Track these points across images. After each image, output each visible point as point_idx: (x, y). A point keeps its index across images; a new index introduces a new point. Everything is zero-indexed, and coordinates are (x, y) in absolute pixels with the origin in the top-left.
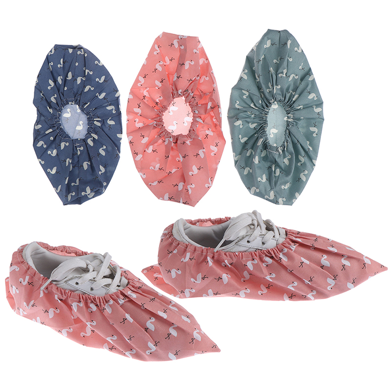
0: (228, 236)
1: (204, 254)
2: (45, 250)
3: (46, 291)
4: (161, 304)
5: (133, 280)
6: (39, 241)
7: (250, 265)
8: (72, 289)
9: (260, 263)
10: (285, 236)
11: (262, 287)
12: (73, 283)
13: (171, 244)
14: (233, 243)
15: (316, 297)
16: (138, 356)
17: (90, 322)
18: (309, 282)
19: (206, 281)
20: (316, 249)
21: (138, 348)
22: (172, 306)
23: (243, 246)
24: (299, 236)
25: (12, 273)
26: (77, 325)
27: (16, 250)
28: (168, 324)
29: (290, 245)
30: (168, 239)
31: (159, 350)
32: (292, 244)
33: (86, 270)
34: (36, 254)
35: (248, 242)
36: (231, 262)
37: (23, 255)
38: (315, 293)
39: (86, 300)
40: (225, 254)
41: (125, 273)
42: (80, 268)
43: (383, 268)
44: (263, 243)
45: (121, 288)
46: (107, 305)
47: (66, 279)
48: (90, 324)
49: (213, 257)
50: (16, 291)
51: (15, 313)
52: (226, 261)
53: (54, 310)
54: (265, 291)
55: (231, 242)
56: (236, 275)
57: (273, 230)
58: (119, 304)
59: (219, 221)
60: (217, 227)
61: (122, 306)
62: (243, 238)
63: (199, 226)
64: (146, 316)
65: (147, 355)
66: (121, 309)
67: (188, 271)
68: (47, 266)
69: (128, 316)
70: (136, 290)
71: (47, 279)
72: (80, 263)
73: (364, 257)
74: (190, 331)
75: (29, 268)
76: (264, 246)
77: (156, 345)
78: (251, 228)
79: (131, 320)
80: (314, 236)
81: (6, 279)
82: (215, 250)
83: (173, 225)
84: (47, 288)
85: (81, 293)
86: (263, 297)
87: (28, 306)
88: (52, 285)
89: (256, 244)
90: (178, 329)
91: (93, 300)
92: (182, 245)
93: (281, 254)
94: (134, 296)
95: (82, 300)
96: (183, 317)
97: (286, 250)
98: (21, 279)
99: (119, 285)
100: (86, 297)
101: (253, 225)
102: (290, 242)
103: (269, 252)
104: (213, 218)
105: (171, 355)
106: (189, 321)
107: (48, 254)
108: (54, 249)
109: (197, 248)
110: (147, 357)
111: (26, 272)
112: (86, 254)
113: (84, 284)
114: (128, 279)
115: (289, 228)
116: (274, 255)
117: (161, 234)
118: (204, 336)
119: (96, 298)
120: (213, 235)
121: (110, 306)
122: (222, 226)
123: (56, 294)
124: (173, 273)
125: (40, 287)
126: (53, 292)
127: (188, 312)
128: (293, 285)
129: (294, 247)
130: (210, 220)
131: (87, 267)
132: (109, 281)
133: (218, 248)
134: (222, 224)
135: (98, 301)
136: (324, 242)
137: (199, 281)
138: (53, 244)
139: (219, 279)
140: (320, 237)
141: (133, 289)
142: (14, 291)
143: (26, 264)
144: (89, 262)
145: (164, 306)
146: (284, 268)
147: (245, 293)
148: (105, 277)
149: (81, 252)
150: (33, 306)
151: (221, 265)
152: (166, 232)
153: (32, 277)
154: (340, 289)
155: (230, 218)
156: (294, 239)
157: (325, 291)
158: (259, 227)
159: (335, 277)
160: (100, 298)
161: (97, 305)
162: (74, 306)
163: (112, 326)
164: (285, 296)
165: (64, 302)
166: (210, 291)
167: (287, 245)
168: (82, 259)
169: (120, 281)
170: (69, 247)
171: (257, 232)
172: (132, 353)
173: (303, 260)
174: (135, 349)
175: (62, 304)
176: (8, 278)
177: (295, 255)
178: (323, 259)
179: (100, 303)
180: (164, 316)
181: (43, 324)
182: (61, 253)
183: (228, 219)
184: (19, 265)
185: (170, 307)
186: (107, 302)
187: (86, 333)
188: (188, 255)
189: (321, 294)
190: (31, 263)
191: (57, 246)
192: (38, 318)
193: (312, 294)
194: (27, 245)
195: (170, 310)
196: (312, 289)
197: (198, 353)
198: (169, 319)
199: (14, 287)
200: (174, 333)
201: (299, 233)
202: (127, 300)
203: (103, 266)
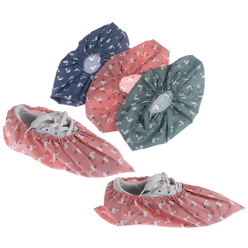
0: (147, 188)
1: (132, 199)
2: (27, 109)
3: (27, 135)
4: (98, 142)
5: (81, 128)
6: (23, 104)
7: (160, 205)
8: (44, 133)
9: (167, 204)
10: (182, 188)
11: (168, 219)
12: (44, 129)
13: (112, 193)
14: (150, 192)
15: (201, 225)
16: (84, 174)
17: (55, 153)
18: (196, 216)
19: (134, 215)
20: (201, 196)
21: (84, 170)
22: (105, 144)
23: (156, 194)
24: (190, 188)
25: (7, 123)
26: (47, 155)
27: (10, 110)
28: (103, 154)
29: (185, 193)
30: (110, 189)
31: (97, 171)
32: (186, 193)
33: (52, 122)
34: (22, 112)
35: (159, 191)
36: (149, 203)
37: (14, 112)
38: (200, 223)
39: (53, 140)
40: (145, 199)
41: (76, 124)
42: (49, 120)
43: (242, 207)
44: (169, 192)
45: (74, 133)
46: (65, 143)
47: (40, 127)
48: (55, 155)
49: (138, 201)
50: (9, 135)
51: (9, 148)
52: (146, 203)
53: (33, 146)
54: (170, 221)
55: (148, 191)
56: (152, 212)
57: (175, 184)
58: (72, 142)
59: (141, 179)
60: (140, 183)
61: (74, 144)
62: (156, 189)
63: (129, 182)
64: (89, 150)
65: (90, 174)
66: (74, 146)
67: (122, 209)
68: (29, 119)
69: (78, 150)
70: (83, 134)
71: (28, 127)
72: (49, 117)
73: (230, 201)
74: (116, 159)
75: (17, 120)
76: (169, 194)
77: (95, 167)
78: (161, 183)
79: (80, 152)
80: (200, 188)
81: (3, 127)
82: (139, 196)
83: (113, 181)
84: (28, 133)
85: (49, 136)
86: (168, 225)
87: (17, 144)
88: (32, 131)
89: (164, 192)
90: (109, 158)
91: (57, 140)
92: (118, 193)
93: (179, 199)
94: (82, 137)
95: (50, 140)
96: (112, 150)
97: (182, 196)
98: (12, 127)
99: (73, 131)
100: (52, 138)
101: (162, 181)
102: (185, 192)
103: (172, 198)
104: (138, 177)
105: (104, 174)
106: (116, 153)
107: (29, 112)
108: (33, 109)
109: (128, 195)
110: (90, 175)
111: (16, 123)
112: (52, 112)
113: (51, 130)
114: (78, 127)
115: (184, 183)
116: (175, 200)
117: (106, 187)
118: (125, 162)
119: (59, 139)
120: (138, 187)
121: (67, 144)
122: (143, 182)
123: (34, 136)
124: (114, 210)
125: (24, 132)
126: (32, 135)
127: (115, 148)
128: (186, 218)
129: (187, 194)
130: (136, 178)
131: (53, 120)
132: (66, 128)
133: (141, 195)
134: (143, 180)
135: (60, 140)
136: (206, 191)
137: (129, 215)
138: (32, 106)
139: (141, 214)
140: (203, 188)
141: (81, 133)
142: (8, 134)
143: (16, 118)
144: (54, 117)
145: (100, 144)
146: (182, 207)
147: (157, 222)
148: (64, 126)
149: (49, 111)
150: (20, 144)
151: (143, 206)
152: (109, 185)
153: (19, 126)
154: (216, 220)
155: (148, 177)
156: (187, 189)
157: (206, 221)
158: (166, 182)
159: (212, 213)
160: (61, 139)
161: (59, 143)
162: (45, 144)
163: (68, 156)
164: (182, 225)
165: (39, 141)
166: (136, 222)
167: (183, 193)
168: (50, 115)
169: (73, 128)
170: (42, 108)
171: (165, 185)
172: (81, 172)
173: (193, 202)
174: (82, 170)
175: (38, 142)
176: (5, 126)
177: (188, 199)
178: (205, 202)
179: (61, 142)
180: (101, 150)
181: (26, 154)
182: (37, 111)
183: (147, 177)
184: (11, 119)
185: (104, 144)
186: (65, 141)
187: (53, 160)
188: (122, 200)
189: (204, 224)
190: (19, 118)
191: (35, 107)
192: (23, 151)
193: (198, 223)
194: (16, 106)
195: (104, 146)
196: (198, 220)
197: (121, 173)
198: (103, 152)
199: (8, 132)
200: (106, 160)
201: (190, 186)
202: (78, 140)
203: (63, 120)
